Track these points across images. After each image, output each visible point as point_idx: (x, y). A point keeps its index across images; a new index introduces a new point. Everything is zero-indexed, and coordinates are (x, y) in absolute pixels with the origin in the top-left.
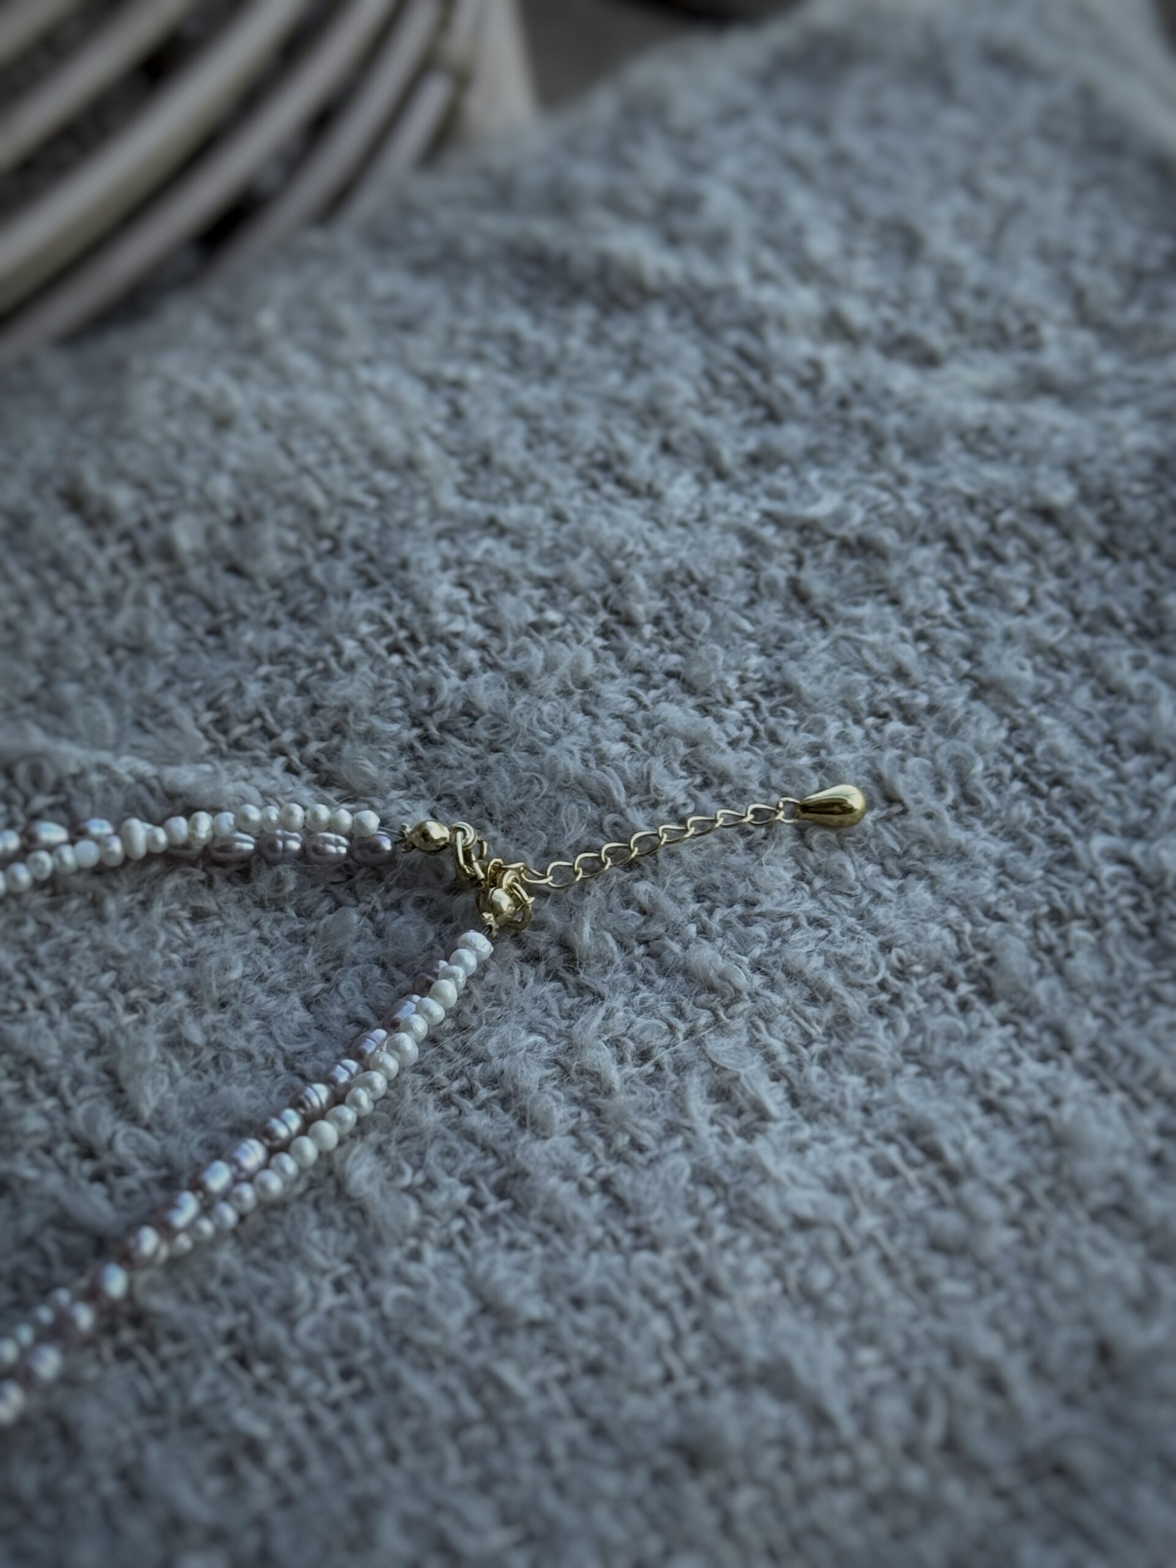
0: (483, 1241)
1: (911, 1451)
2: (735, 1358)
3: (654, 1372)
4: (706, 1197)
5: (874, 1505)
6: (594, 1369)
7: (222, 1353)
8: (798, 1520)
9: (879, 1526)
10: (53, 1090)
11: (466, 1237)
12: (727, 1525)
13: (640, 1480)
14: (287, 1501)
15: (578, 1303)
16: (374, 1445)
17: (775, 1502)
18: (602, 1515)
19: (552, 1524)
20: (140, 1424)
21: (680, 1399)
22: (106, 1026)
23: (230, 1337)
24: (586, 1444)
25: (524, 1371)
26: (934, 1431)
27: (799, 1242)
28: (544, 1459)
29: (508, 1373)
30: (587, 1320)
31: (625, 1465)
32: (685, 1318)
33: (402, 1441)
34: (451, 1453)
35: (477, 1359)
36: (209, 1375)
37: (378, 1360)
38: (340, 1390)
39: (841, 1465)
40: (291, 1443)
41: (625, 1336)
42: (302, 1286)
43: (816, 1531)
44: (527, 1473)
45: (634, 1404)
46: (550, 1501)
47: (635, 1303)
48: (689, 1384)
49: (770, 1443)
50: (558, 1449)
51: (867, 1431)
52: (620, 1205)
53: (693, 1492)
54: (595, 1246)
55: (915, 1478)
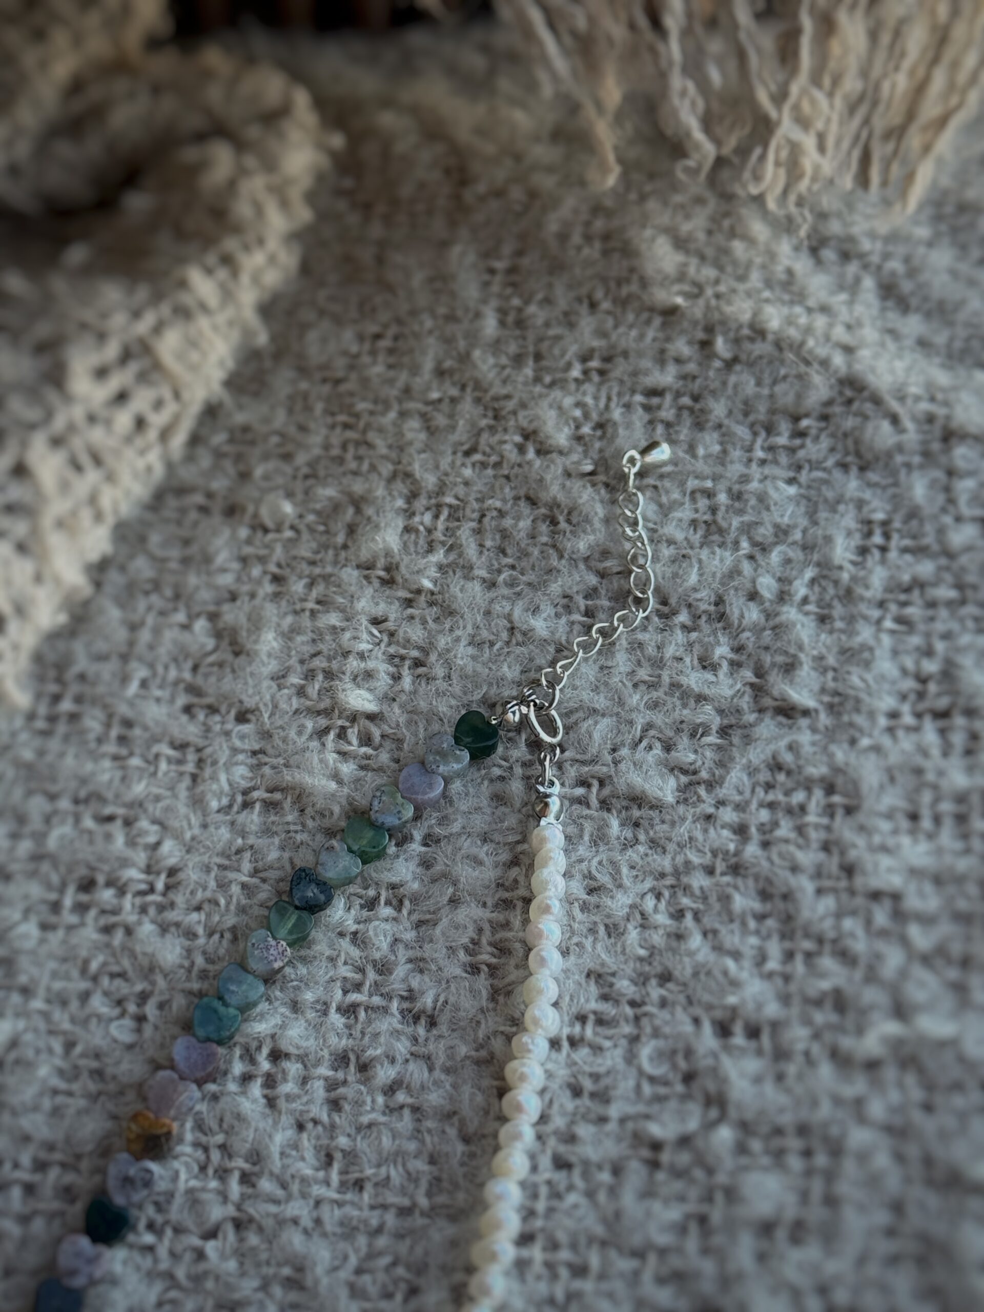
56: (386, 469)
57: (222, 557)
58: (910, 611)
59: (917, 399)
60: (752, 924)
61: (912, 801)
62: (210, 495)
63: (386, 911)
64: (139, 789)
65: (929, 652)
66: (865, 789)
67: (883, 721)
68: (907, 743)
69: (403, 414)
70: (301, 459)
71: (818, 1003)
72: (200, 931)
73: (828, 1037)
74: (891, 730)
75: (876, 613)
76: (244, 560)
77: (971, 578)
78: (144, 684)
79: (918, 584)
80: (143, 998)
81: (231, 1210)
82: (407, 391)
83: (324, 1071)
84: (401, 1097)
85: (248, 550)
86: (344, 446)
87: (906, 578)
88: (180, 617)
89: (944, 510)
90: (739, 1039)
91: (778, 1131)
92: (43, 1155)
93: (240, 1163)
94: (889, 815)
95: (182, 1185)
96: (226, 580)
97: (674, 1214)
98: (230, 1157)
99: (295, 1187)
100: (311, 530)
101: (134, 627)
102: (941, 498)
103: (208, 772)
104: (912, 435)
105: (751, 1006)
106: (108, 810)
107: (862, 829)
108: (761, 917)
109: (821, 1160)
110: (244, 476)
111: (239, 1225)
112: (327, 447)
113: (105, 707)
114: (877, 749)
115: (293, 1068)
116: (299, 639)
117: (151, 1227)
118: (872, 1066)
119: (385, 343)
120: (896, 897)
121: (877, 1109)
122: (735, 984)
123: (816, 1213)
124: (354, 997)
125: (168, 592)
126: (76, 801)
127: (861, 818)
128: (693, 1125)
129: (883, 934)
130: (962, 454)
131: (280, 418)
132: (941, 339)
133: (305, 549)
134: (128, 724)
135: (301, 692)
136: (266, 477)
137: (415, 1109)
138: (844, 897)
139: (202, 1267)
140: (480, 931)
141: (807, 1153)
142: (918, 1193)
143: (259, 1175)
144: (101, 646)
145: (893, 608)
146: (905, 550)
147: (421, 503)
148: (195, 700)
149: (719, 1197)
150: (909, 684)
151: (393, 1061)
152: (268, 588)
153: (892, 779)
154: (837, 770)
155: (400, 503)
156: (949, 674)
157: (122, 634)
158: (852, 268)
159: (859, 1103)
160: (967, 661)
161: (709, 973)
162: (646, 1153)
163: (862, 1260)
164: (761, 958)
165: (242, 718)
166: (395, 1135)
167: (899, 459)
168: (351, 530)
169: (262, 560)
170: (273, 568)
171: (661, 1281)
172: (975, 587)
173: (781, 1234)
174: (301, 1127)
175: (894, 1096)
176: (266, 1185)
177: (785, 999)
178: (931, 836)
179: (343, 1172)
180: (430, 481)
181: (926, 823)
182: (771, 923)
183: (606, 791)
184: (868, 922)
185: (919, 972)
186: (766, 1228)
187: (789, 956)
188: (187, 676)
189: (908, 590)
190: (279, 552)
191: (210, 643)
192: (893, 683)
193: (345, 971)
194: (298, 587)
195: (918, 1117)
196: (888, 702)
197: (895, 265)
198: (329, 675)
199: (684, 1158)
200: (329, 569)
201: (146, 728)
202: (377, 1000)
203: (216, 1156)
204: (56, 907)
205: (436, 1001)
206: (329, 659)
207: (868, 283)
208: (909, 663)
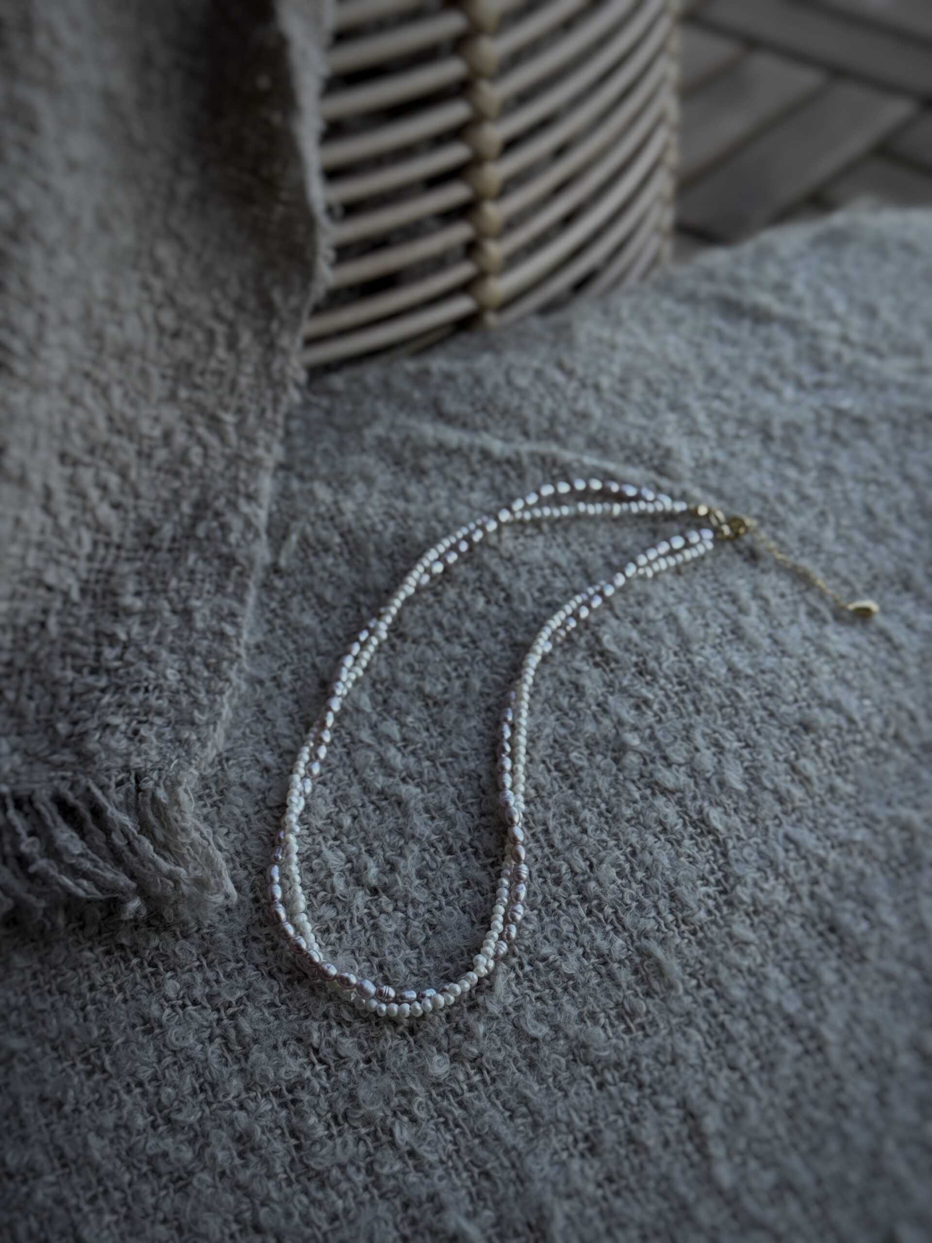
0: (727, 648)
1: (883, 736)
2: (820, 698)
3: (791, 698)
4: (807, 644)
5: (869, 752)
6: (770, 694)
7: (633, 670)
8: (843, 754)
9: (870, 760)
10: (564, 574)
11: (720, 645)
12: (818, 750)
13: (786, 734)
14: (660, 721)
15: (763, 672)
16: (691, 708)
17: (835, 746)
18: (774, 741)
19: (755, 743)
20: (604, 689)
21: (800, 708)
22: (583, 555)
23: (636, 665)
24: (767, 719)
25: (746, 690)
26: (891, 731)
27: (841, 663)
28: (752, 721)
29: (740, 690)
30: (768, 677)
31: (781, 728)
32: (802, 682)
33: (701, 707)
34: (719, 715)
35: (728, 685)
36: (629, 676)
37: (691, 680)
38: (677, 688)
39: (858, 737)
40: (661, 703)
41: (780, 683)
42: (663, 652)
43: (850, 758)
44: (747, 725)
45: (784, 708)
46: (754, 734)
47: (784, 675)
48: (804, 704)
49: (833, 727)
50: (757, 719)
51: (868, 727)
52: (776, 642)
53: (807, 739)
54: (768, 654)
55: (884, 745)
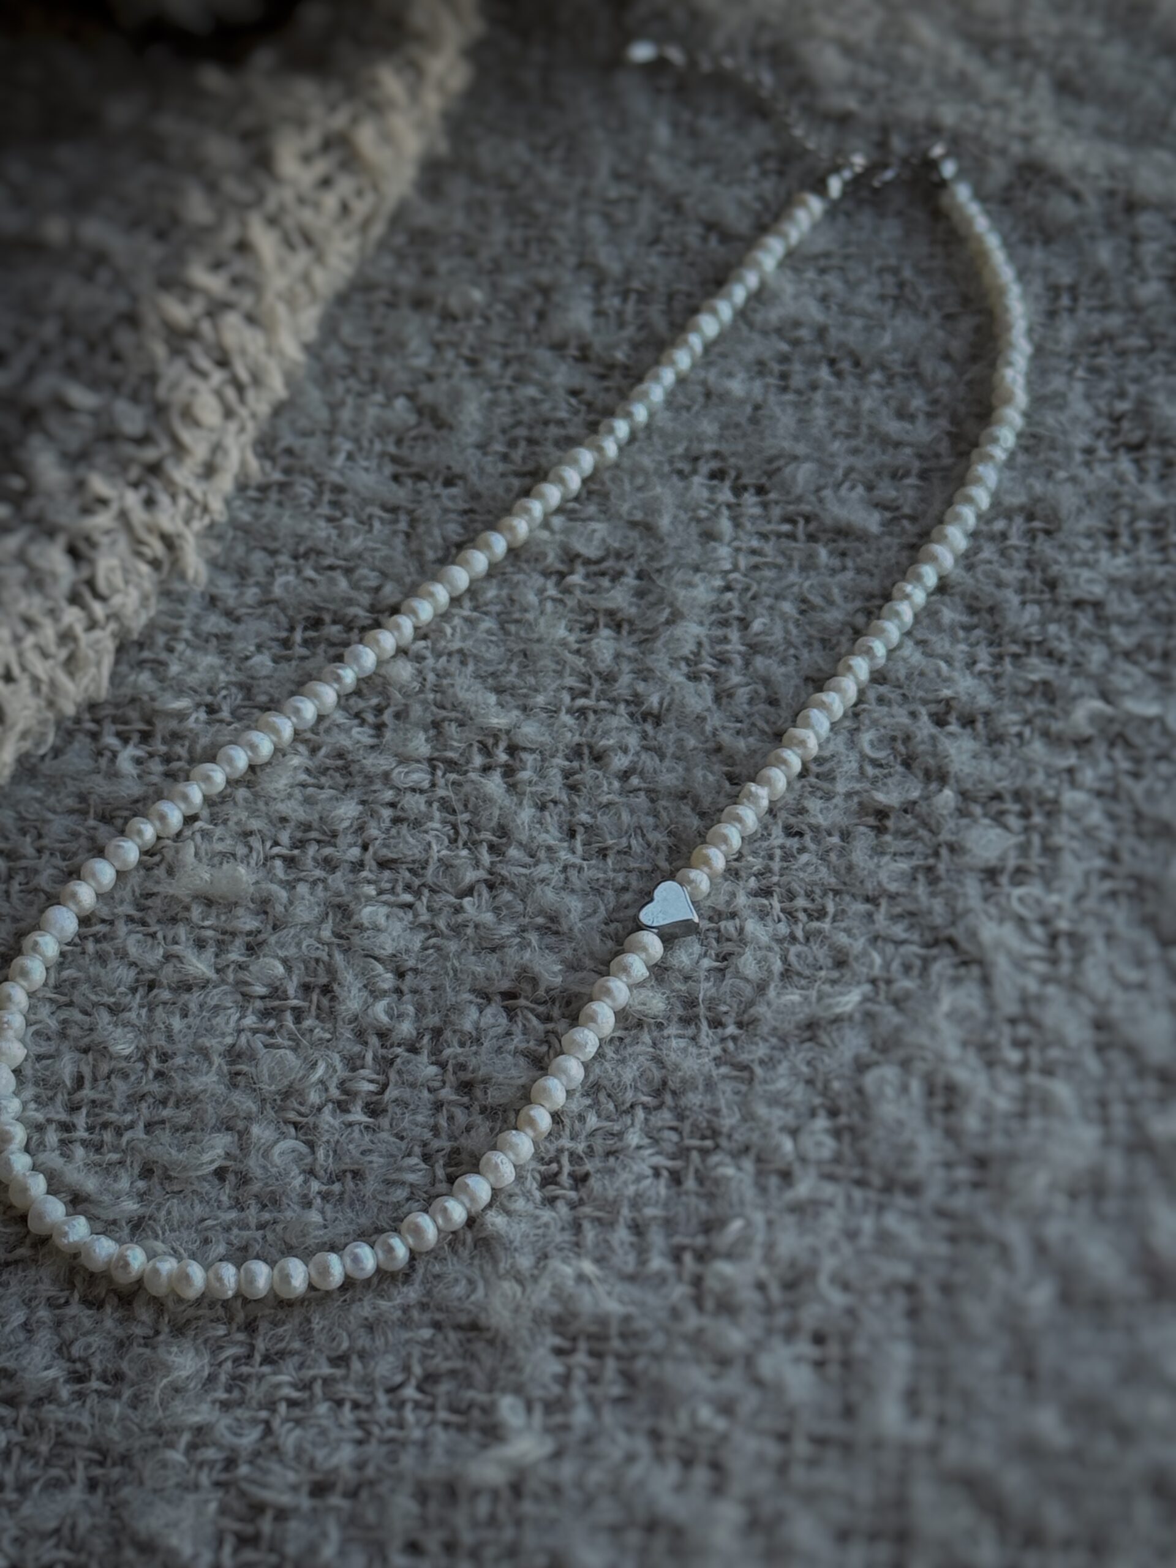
56: (571, 260)
57: (415, 344)
58: (1101, 361)
59: (1097, 177)
60: (961, 634)
61: (1110, 522)
62: (395, 291)
63: (605, 632)
64: (356, 543)
65: (1122, 395)
66: (1063, 513)
67: (1078, 457)
68: (1103, 472)
69: (582, 213)
70: (484, 256)
71: (1029, 695)
72: (428, 653)
73: (1038, 722)
74: (1087, 464)
75: (1068, 366)
76: (438, 346)
77: (1159, 328)
78: (350, 457)
79: (1107, 337)
80: (379, 710)
81: (482, 874)
82: (585, 194)
83: (559, 761)
84: (635, 781)
85: (440, 337)
86: (526, 242)
87: (1095, 331)
88: (379, 397)
89: (1129, 272)
90: (954, 728)
91: (997, 797)
92: (299, 835)
93: (487, 835)
94: (1089, 535)
95: (435, 855)
96: (421, 362)
97: (904, 865)
98: (478, 831)
99: (542, 854)
100: (501, 316)
101: (334, 407)
102: (1125, 262)
103: (421, 529)
104: (1094, 206)
105: (964, 698)
106: (327, 561)
107: (1062, 547)
108: (968, 629)
109: (1037, 819)
110: (429, 273)
111: (491, 887)
112: (508, 244)
113: (314, 476)
114: (1073, 479)
115: (529, 759)
116: (499, 411)
117: (408, 888)
118: (1082, 743)
119: (558, 153)
120: (1098, 605)
121: (1088, 776)
122: (948, 680)
123: (1036, 860)
124: (581, 702)
125: (365, 375)
126: (295, 557)
127: (1061, 537)
128: (915, 794)
129: (1088, 636)
130: (1145, 221)
131: (459, 221)
132: (1118, 125)
133: (497, 333)
134: (339, 489)
135: (505, 458)
136: (452, 273)
137: (648, 791)
138: (1049, 607)
139: (460, 918)
140: (700, 644)
141: (1025, 815)
142: (1129, 841)
143: (509, 845)
144: (303, 423)
145: (1084, 360)
146: (1091, 310)
147: (608, 289)
148: (401, 470)
149: (944, 852)
150: (1102, 423)
151: (625, 750)
152: (463, 368)
153: (1090, 503)
154: (1037, 500)
155: (587, 290)
156: (1142, 411)
157: (323, 414)
158: (1025, 67)
159: (1070, 771)
160: (1160, 398)
161: (922, 674)
162: (871, 821)
163: (1079, 898)
164: (972, 663)
165: (449, 483)
166: (632, 812)
167: (1082, 232)
168: (541, 316)
169: (454, 345)
170: (466, 351)
171: (895, 918)
172: (1163, 336)
173: (1004, 880)
174: (543, 808)
175: (1105, 767)
176: (513, 852)
177: (997, 693)
178: (1127, 551)
179: (586, 844)
180: (615, 268)
181: (1125, 540)
182: (979, 633)
183: (812, 527)
184: (1072, 628)
185: (1122, 665)
186: (991, 874)
187: (999, 658)
188: (392, 449)
189: (1097, 342)
190: (470, 337)
191: (412, 419)
192: (1087, 423)
193: (570, 681)
194: (492, 366)
195: (1128, 782)
196: (1081, 439)
197: (1069, 61)
198: (531, 441)
199: (910, 822)
200: (522, 349)
201: (356, 493)
202: (603, 704)
203: (464, 831)
204: (286, 643)
205: (661, 704)
206: (531, 427)
207: (1042, 80)
208: (1102, 404)
